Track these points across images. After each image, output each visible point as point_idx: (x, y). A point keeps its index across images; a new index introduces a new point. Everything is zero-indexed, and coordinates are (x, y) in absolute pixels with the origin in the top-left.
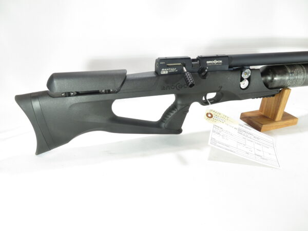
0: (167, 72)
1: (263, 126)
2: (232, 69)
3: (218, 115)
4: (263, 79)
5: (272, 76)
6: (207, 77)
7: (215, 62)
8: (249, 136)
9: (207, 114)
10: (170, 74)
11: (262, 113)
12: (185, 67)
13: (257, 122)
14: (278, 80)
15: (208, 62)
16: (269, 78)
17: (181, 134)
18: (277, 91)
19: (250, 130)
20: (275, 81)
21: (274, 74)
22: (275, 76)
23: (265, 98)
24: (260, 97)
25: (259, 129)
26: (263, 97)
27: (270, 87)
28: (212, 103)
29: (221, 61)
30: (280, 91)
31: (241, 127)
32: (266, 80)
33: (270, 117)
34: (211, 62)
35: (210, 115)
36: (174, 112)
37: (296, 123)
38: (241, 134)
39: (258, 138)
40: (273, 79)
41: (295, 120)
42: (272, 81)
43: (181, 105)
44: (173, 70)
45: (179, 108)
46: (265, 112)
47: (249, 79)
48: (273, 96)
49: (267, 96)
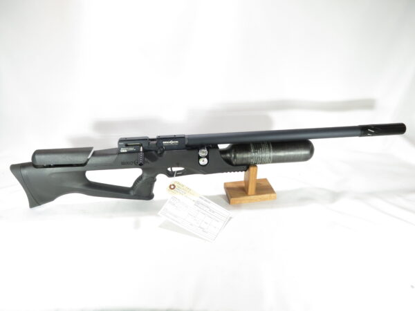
0: (126, 151)
1: (232, 199)
3: (181, 187)
7: (171, 142)
8: (205, 208)
9: (170, 186)
10: (129, 152)
12: (143, 146)
14: (240, 158)
15: (164, 142)
17: (151, 200)
19: (209, 203)
28: (177, 175)
29: (177, 142)
30: (248, 167)
31: (200, 200)
34: (167, 142)
35: (172, 187)
37: (275, 198)
38: (198, 206)
39: (213, 212)
40: (235, 156)
41: (272, 195)
43: (147, 176)
44: (131, 149)
45: (144, 179)
47: (207, 157)
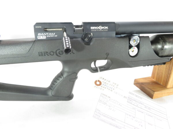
0: (44, 38)
1: (155, 93)
2: (119, 36)
3: (107, 82)
4: (153, 47)
5: (163, 44)
6: (91, 44)
7: (100, 28)
11: (154, 80)
12: (66, 32)
13: (149, 88)
14: (169, 49)
16: (159, 46)
17: (71, 101)
18: (168, 59)
20: (166, 49)
21: (165, 42)
22: (166, 44)
23: (156, 66)
24: (151, 65)
25: (151, 96)
26: (154, 65)
27: (160, 55)
29: (106, 28)
30: (171, 59)
31: (132, 95)
32: (156, 48)
33: (162, 84)
34: (96, 28)
35: (98, 83)
36: (61, 79)
38: (131, 103)
40: (163, 47)
42: (162, 49)
43: (68, 72)
44: (52, 35)
46: (156, 79)
47: (138, 46)
48: (164, 63)
49: (158, 64)
